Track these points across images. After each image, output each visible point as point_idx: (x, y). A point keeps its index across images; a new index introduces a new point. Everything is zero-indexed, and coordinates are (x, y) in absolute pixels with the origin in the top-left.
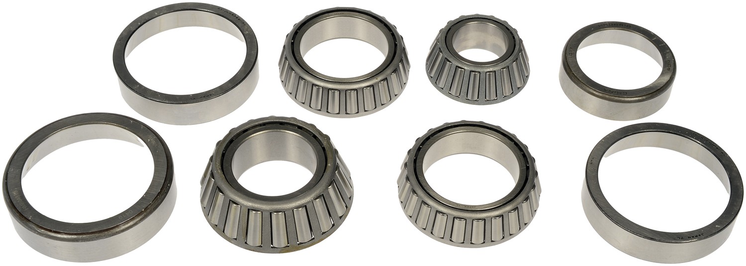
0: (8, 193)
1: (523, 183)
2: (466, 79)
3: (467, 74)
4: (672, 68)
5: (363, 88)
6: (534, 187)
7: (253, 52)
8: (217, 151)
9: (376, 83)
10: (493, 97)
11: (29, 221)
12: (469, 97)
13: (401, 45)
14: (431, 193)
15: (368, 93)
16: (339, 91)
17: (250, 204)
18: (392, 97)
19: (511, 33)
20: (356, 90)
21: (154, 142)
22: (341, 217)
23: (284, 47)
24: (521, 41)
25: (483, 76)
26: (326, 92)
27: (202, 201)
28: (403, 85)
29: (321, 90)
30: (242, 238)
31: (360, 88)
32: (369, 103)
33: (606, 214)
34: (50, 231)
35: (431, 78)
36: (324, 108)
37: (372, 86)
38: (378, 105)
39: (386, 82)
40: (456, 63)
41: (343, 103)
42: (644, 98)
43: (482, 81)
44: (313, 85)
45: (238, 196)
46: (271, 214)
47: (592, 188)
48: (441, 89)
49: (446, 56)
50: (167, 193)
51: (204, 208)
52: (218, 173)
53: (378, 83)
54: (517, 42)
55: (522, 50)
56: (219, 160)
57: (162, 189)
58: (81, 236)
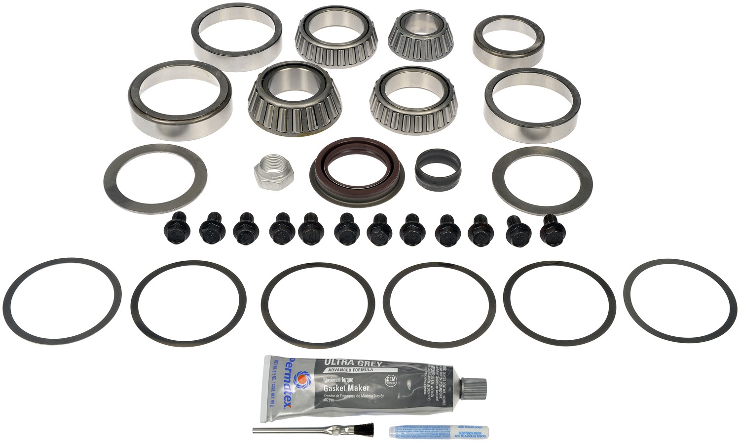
0: (132, 100)
1: (446, 97)
2: (413, 45)
3: (413, 42)
4: (542, 40)
5: (348, 49)
6: (452, 100)
7: (279, 30)
8: (259, 78)
9: (356, 46)
10: (430, 56)
11: (146, 114)
12: (415, 57)
13: (372, 26)
14: (390, 102)
15: (352, 52)
16: (333, 50)
17: (280, 105)
18: (366, 57)
19: (442, 19)
20: (344, 50)
21: (219, 75)
22: (335, 118)
23: (299, 27)
24: (447, 24)
25: (423, 43)
26: (325, 51)
27: (249, 109)
28: (373, 51)
29: (322, 49)
30: (274, 127)
31: (346, 49)
32: (352, 60)
33: (496, 114)
34: (159, 119)
35: (391, 47)
36: (324, 62)
37: (354, 48)
38: (357, 61)
39: (362, 46)
40: (406, 35)
41: (336, 59)
42: (524, 55)
43: (423, 46)
44: (317, 47)
45: (273, 100)
46: (292, 110)
47: (488, 100)
48: (397, 53)
49: (400, 32)
50: (228, 101)
51: (250, 114)
52: (260, 88)
53: (357, 46)
54: (445, 24)
55: (448, 28)
56: (261, 82)
57: (225, 99)
58: (177, 122)
